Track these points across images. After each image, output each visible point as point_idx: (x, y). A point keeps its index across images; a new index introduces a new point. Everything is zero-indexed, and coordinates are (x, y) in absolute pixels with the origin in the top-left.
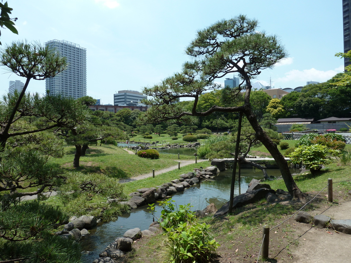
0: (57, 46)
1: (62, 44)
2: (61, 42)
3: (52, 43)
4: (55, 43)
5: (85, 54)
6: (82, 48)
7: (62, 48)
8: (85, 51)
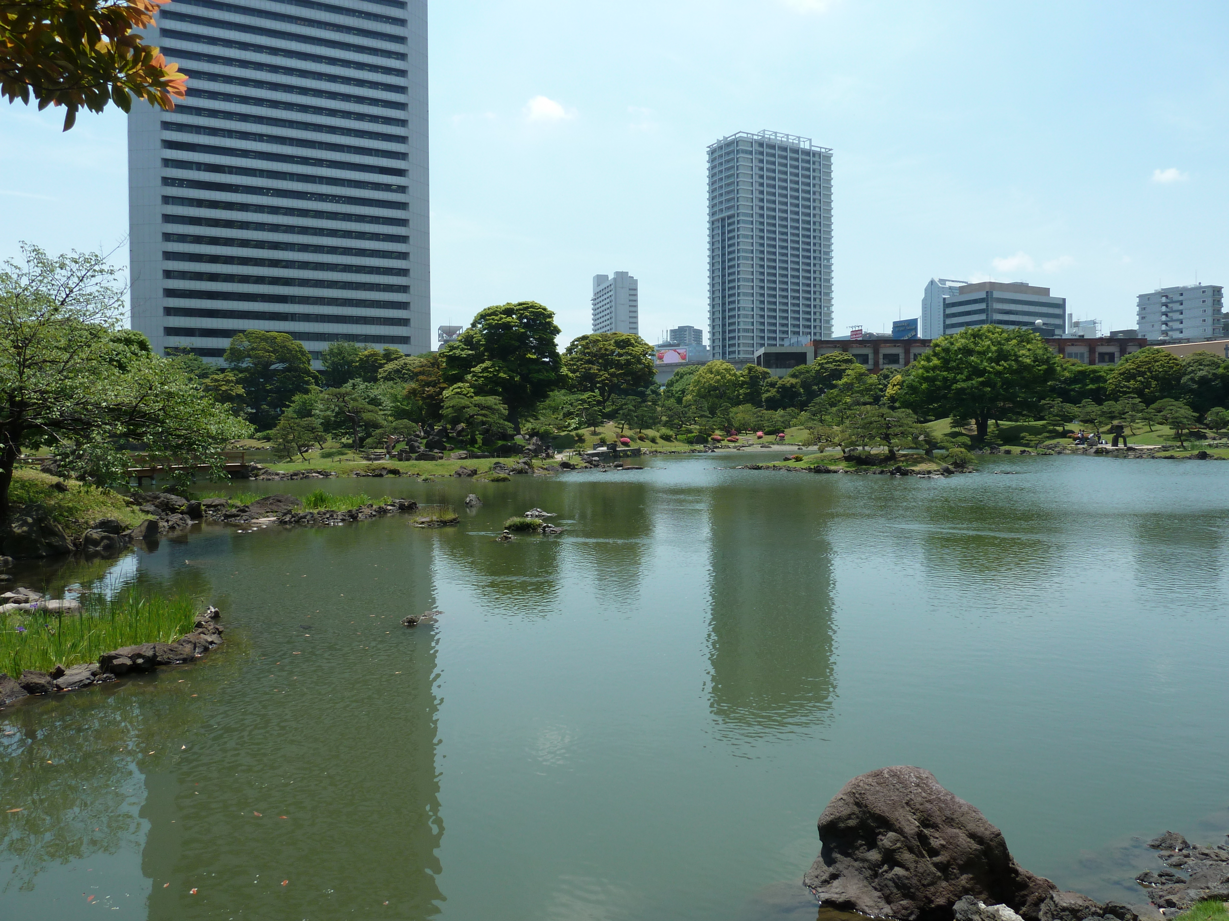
0: (746, 152)
1: (761, 145)
2: (755, 137)
3: (729, 144)
4: (739, 143)
5: (829, 166)
6: (818, 149)
7: (761, 157)
8: (828, 157)
